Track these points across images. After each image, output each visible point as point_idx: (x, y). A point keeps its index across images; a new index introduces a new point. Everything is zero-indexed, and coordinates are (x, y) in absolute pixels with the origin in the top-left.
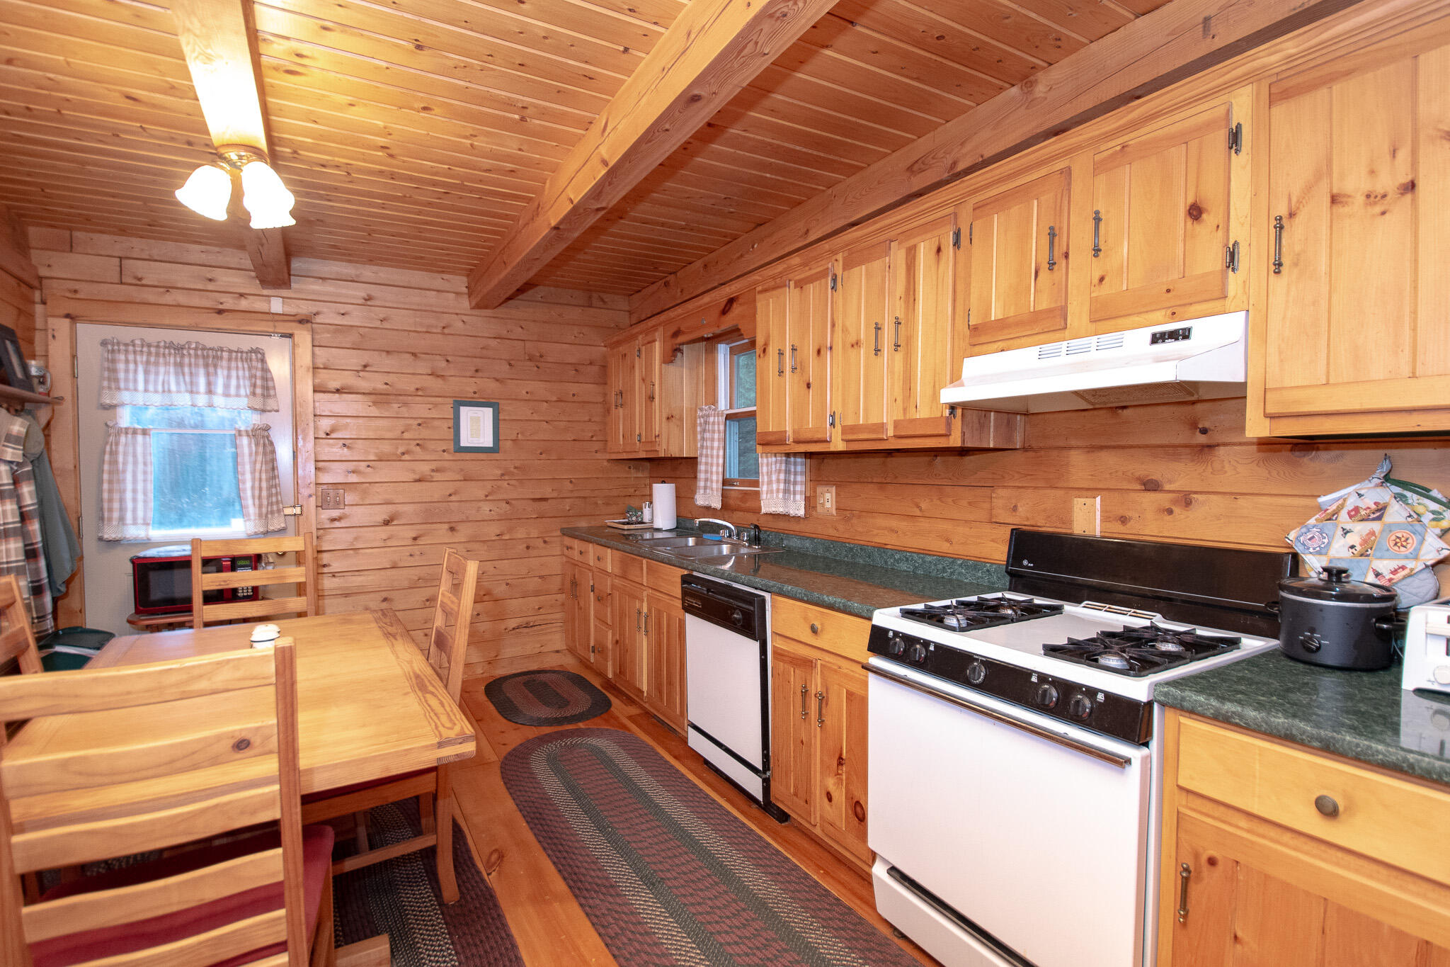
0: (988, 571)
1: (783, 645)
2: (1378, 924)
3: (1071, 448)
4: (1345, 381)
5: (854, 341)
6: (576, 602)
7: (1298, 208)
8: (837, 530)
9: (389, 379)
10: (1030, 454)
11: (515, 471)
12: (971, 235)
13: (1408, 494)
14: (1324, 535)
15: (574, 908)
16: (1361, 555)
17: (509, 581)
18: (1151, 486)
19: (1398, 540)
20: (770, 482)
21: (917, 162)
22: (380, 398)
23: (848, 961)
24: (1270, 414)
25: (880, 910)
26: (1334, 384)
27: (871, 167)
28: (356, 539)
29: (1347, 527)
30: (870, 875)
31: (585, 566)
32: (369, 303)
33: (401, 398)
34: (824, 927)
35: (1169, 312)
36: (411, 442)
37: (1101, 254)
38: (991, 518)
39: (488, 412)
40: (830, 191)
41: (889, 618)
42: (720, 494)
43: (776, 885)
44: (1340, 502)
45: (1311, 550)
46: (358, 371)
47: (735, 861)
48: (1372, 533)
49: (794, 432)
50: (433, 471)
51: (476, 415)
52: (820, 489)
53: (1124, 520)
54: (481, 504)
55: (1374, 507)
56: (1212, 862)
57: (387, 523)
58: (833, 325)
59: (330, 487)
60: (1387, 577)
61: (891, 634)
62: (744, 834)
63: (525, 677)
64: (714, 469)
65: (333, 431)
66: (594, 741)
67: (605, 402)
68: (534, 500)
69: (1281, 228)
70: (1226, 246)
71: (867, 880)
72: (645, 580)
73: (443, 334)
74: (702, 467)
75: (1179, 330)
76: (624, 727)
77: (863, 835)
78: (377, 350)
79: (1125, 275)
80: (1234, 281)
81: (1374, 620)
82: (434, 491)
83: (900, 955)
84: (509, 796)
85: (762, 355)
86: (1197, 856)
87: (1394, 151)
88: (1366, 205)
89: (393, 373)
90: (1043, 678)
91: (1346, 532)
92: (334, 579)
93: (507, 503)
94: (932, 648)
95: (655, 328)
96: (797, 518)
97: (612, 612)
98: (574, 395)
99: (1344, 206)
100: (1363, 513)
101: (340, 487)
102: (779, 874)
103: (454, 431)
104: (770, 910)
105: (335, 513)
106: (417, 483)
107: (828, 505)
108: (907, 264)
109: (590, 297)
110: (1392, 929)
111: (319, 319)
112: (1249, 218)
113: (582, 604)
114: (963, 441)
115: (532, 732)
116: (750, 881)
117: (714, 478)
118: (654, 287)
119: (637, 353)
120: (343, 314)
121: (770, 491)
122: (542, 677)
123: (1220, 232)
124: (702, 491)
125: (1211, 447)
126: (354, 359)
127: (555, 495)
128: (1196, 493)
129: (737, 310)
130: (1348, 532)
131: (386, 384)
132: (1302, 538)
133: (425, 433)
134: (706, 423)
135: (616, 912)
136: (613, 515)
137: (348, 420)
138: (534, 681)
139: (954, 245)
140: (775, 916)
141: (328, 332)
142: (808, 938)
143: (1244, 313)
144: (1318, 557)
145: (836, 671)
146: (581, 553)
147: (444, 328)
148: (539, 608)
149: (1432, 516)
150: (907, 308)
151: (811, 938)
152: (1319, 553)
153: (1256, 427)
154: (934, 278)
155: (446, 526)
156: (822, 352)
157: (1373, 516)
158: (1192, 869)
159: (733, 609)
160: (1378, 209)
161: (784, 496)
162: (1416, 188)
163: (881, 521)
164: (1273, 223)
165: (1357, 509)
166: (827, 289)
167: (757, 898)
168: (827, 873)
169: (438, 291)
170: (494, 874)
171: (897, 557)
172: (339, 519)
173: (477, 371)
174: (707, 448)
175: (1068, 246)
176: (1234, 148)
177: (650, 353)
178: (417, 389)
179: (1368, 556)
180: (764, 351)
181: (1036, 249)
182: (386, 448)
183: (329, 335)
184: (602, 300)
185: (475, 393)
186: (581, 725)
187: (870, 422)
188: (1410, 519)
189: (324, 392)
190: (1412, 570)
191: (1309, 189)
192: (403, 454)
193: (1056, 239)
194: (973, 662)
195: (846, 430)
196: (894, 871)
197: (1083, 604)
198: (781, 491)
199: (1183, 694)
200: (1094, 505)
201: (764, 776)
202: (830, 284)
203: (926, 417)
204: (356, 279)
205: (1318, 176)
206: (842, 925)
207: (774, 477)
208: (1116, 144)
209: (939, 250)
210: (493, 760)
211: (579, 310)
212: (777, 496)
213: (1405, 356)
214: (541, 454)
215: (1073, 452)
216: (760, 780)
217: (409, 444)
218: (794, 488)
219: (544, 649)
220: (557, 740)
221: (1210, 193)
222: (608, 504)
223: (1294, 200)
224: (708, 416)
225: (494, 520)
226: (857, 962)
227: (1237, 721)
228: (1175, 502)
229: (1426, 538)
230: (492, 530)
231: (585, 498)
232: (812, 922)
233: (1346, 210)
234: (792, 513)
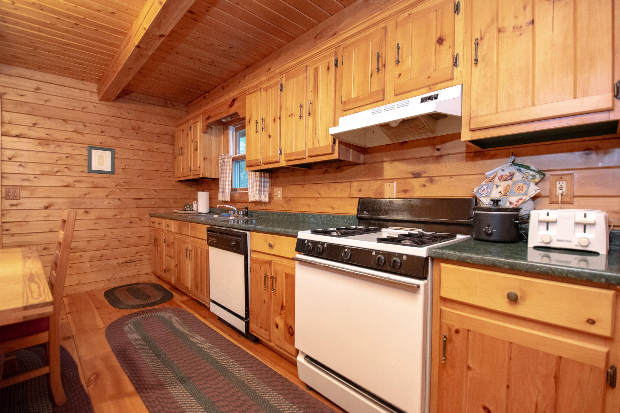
0: (349, 219)
1: (255, 255)
2: (537, 351)
3: (384, 162)
4: (505, 110)
5: (290, 114)
6: (157, 249)
7: (484, 35)
8: (283, 207)
9: (50, 132)
10: (367, 166)
11: (124, 184)
12: (343, 60)
13: (522, 169)
14: (489, 188)
15: (137, 400)
16: (504, 196)
17: (119, 239)
18: (417, 175)
19: (519, 188)
20: (253, 187)
21: (318, 34)
22: (43, 141)
23: (284, 405)
24: (472, 129)
25: (301, 378)
26: (500, 112)
27: (298, 38)
28: (27, 216)
29: (498, 184)
30: (296, 362)
31: (161, 230)
32: (38, 91)
33: (56, 142)
34: (273, 390)
35: (429, 88)
36: (62, 166)
37: (400, 64)
38: (350, 196)
39: (109, 153)
40: (280, 50)
41: (305, 235)
42: (230, 195)
43: (250, 373)
44: (495, 174)
45: (483, 195)
46: (30, 127)
47: (230, 363)
48: (509, 186)
49: (263, 159)
50: (75, 181)
51: (101, 154)
52: (275, 189)
53: (405, 191)
54: (104, 200)
55: (509, 174)
56: (457, 332)
57: (46, 208)
58: (281, 108)
59: (11, 187)
60: (515, 204)
61: (306, 242)
62: (235, 350)
63: (128, 287)
64: (227, 183)
65: (13, 157)
66: (161, 314)
67: (174, 153)
68: (134, 199)
69: (478, 44)
70: (453, 55)
71: (294, 364)
72: (190, 234)
73: (83, 111)
74: (221, 182)
75: (433, 95)
76: (179, 306)
77: (292, 343)
78: (42, 116)
79: (410, 72)
80: (457, 71)
81: (514, 219)
82: (76, 192)
83: (310, 398)
84: (108, 345)
85: (248, 125)
86: (450, 330)
87: (525, 7)
88: (513, 31)
89: (52, 129)
90: (378, 252)
91: (497, 186)
92: (13, 237)
93: (119, 200)
94: (325, 246)
95: (198, 116)
96: (265, 203)
97: (174, 251)
98: (157, 149)
99: (504, 33)
100: (504, 177)
101: (17, 187)
102: (252, 367)
103: (88, 162)
104: (246, 386)
105: (14, 202)
106: (65, 188)
107: (279, 196)
108: (314, 76)
109: (166, 102)
110: (544, 353)
111: (5, 97)
112: (463, 43)
113: (159, 250)
114: (339, 156)
115: (127, 312)
116: (237, 373)
117: (227, 187)
118: (200, 98)
119: (189, 129)
120: (22, 96)
121: (253, 191)
122: (137, 286)
123: (451, 49)
124: (221, 194)
125: (441, 156)
126: (28, 120)
127: (146, 197)
128: (435, 177)
129: (237, 104)
130: (498, 186)
131: (47, 134)
132: (479, 191)
133: (70, 162)
134: (223, 162)
135: (161, 398)
136: (177, 208)
137: (23, 152)
138: (133, 288)
139: (335, 66)
140: (249, 388)
141: (12, 104)
142: (265, 397)
143: (460, 86)
144: (486, 198)
145: (280, 264)
146: (159, 224)
147: (83, 108)
148: (137, 253)
149: (531, 177)
150: (314, 96)
151: (266, 396)
152: (487, 196)
153: (466, 136)
154: (326, 82)
155: (83, 211)
156: (276, 120)
157: (508, 178)
158: (447, 337)
159: (231, 241)
160: (518, 33)
161: (259, 193)
162: (534, 23)
163: (302, 201)
164: (474, 42)
165: (502, 176)
166: (278, 90)
167: (240, 381)
168: (275, 363)
169: (80, 89)
170: (91, 386)
171: (310, 216)
172: (16, 205)
173: (102, 132)
174: (224, 173)
175: (385, 61)
176: (457, 12)
177: (196, 128)
178: (66, 139)
179: (507, 195)
180: (249, 122)
181: (371, 63)
182: (46, 168)
183: (12, 106)
184: (173, 104)
185: (101, 143)
186: (155, 307)
187: (297, 151)
188: (523, 178)
189: (8, 136)
190: (525, 200)
191: (489, 26)
192: (57, 172)
193: (380, 59)
194: (345, 249)
195: (286, 155)
196: (307, 357)
197: (389, 228)
198: (258, 190)
199: (443, 251)
200: (393, 186)
201: (246, 321)
202: (279, 88)
203: (323, 146)
204: (30, 78)
205: (493, 21)
206: (282, 388)
207: (254, 184)
208: (406, 14)
209: (328, 68)
210: (101, 327)
211: (161, 108)
212: (256, 192)
213: (530, 97)
214: (139, 176)
215: (385, 163)
216: (244, 323)
217: (61, 167)
218: (264, 189)
219: (139, 273)
220: (140, 315)
221: (447, 32)
222: (175, 202)
223: (483, 32)
224: (224, 159)
225: (111, 208)
226: (289, 405)
227: (469, 261)
228: (427, 181)
229: (530, 185)
230: (110, 213)
231: (163, 199)
232: (268, 388)
233: (505, 35)
234: (263, 200)
